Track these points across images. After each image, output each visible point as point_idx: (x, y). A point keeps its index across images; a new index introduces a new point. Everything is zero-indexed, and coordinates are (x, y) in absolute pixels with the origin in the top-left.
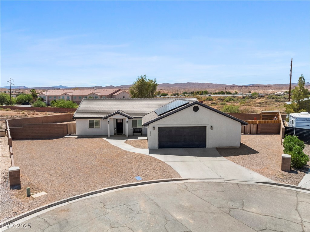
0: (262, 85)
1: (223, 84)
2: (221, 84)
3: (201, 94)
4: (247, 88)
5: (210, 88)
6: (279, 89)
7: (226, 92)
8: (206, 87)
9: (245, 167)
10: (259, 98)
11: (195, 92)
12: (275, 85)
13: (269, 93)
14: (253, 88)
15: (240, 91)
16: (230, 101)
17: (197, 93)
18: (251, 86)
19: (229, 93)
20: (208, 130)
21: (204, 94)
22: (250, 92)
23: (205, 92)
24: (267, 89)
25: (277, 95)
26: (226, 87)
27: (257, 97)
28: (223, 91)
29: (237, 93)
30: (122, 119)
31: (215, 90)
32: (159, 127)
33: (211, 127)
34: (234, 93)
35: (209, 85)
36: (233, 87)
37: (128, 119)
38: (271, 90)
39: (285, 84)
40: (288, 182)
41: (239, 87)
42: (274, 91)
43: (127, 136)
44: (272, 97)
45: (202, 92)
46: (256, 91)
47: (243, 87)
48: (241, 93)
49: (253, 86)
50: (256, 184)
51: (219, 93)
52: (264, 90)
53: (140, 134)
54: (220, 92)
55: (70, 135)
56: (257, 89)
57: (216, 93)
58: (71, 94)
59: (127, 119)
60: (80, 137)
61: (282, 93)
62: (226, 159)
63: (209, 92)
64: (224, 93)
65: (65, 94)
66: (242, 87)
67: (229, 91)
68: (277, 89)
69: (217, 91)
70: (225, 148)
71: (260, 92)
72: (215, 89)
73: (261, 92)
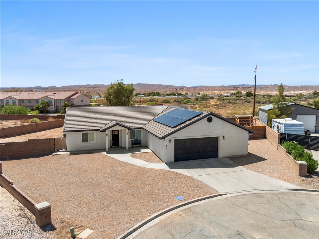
0: (208, 86)
1: (172, 86)
2: (170, 86)
3: (154, 96)
4: (195, 89)
5: (160, 89)
6: (224, 90)
7: (177, 93)
8: (156, 88)
9: (267, 175)
10: (211, 99)
11: (147, 94)
12: (220, 87)
13: (216, 94)
14: (200, 89)
15: (189, 92)
16: (188, 104)
17: (149, 95)
18: (199, 87)
19: (180, 94)
20: (221, 141)
21: (156, 95)
22: (199, 94)
23: (157, 93)
24: (214, 91)
25: (225, 96)
26: (176, 88)
27: (208, 99)
28: (174, 93)
29: (187, 94)
30: (118, 131)
31: (166, 92)
32: (175, 140)
33: (224, 137)
34: (184, 94)
35: (159, 86)
36: (182, 88)
37: (129, 130)
38: (218, 92)
39: (229, 86)
40: (314, 188)
41: (188, 88)
42: (220, 93)
43: (127, 148)
44: (222, 99)
45: (154, 93)
46: (204, 92)
47: (192, 89)
48: (191, 95)
49: (201, 88)
50: (288, 191)
51: (170, 95)
52: (211, 92)
53: (139, 145)
54: (171, 93)
55: (58, 151)
56: (204, 90)
57: (168, 95)
58: (18, 98)
59: (127, 131)
60: (73, 153)
61: (229, 95)
62: (245, 169)
63: (161, 93)
64: (175, 95)
65: (10, 97)
66: (190, 88)
67: (179, 92)
68: (222, 90)
69: (168, 93)
70: (235, 156)
71: (207, 93)
72: (166, 90)
73: (209, 93)
